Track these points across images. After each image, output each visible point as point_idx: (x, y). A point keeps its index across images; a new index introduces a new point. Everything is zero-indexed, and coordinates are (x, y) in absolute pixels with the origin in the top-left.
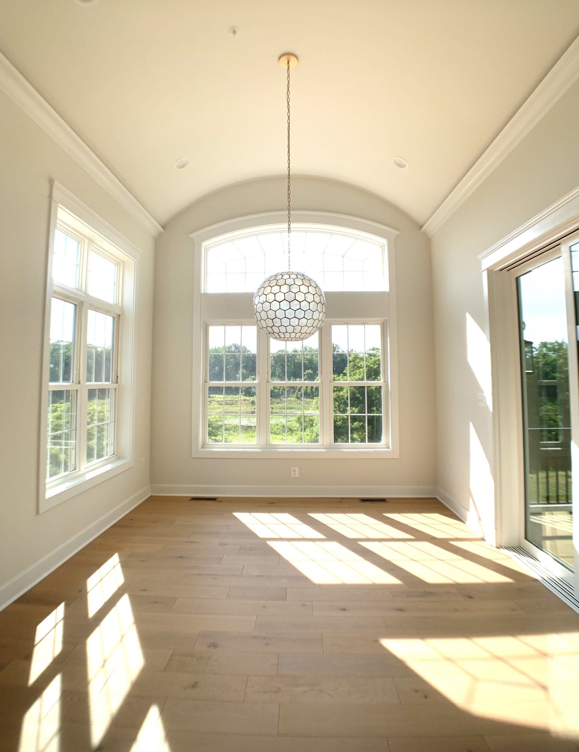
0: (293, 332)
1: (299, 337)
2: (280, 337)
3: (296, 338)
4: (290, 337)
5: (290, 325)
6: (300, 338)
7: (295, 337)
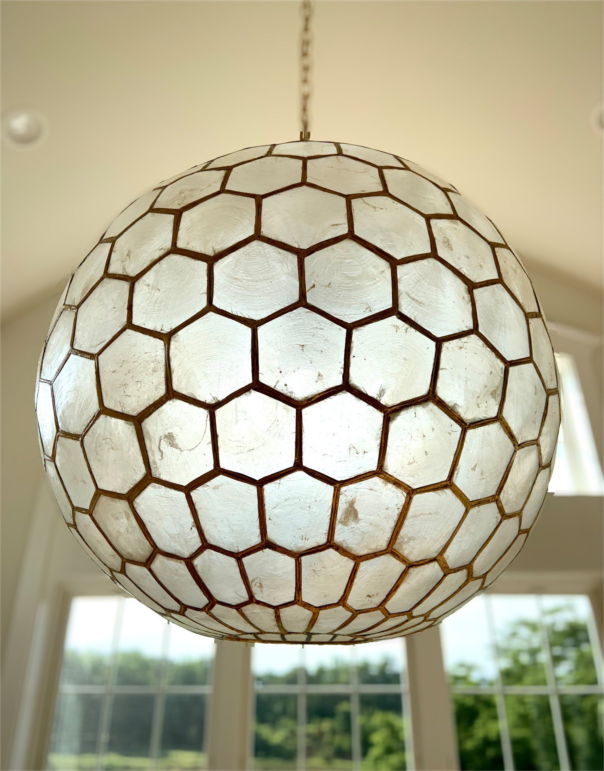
0: (330, 544)
1: (381, 606)
2: (212, 601)
3: (355, 613)
4: (297, 600)
5: (298, 465)
6: (388, 615)
7: (342, 601)
